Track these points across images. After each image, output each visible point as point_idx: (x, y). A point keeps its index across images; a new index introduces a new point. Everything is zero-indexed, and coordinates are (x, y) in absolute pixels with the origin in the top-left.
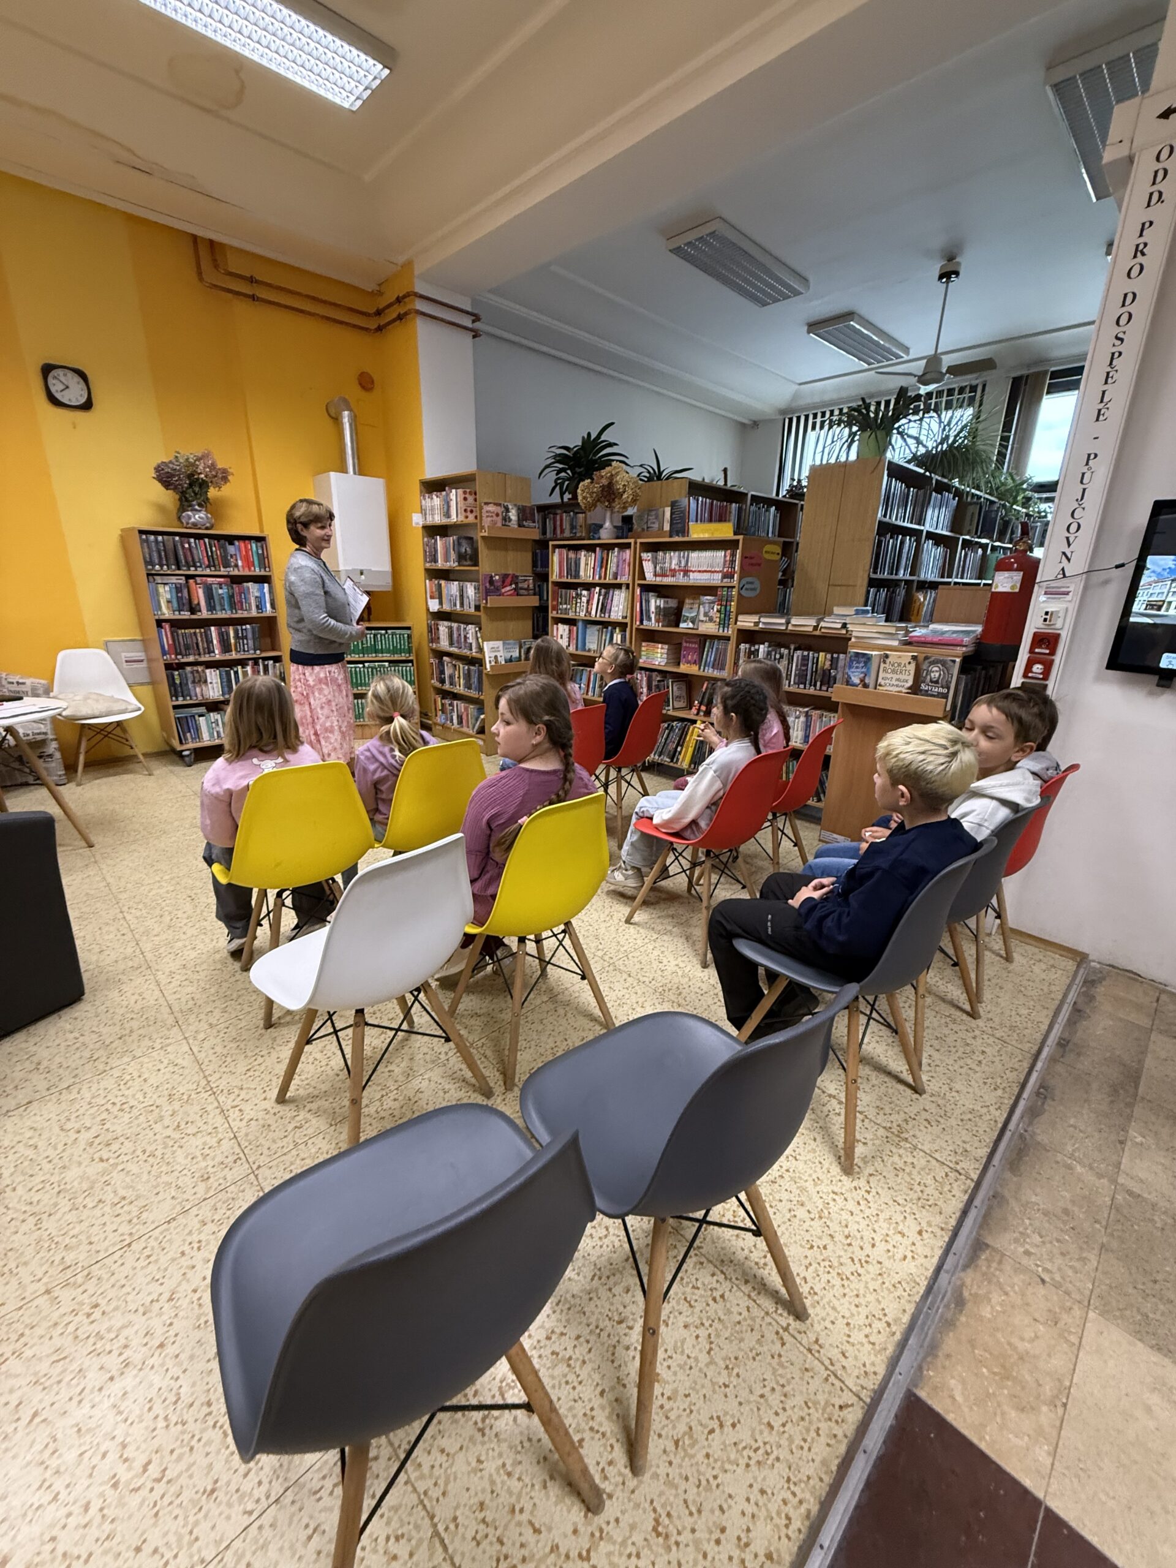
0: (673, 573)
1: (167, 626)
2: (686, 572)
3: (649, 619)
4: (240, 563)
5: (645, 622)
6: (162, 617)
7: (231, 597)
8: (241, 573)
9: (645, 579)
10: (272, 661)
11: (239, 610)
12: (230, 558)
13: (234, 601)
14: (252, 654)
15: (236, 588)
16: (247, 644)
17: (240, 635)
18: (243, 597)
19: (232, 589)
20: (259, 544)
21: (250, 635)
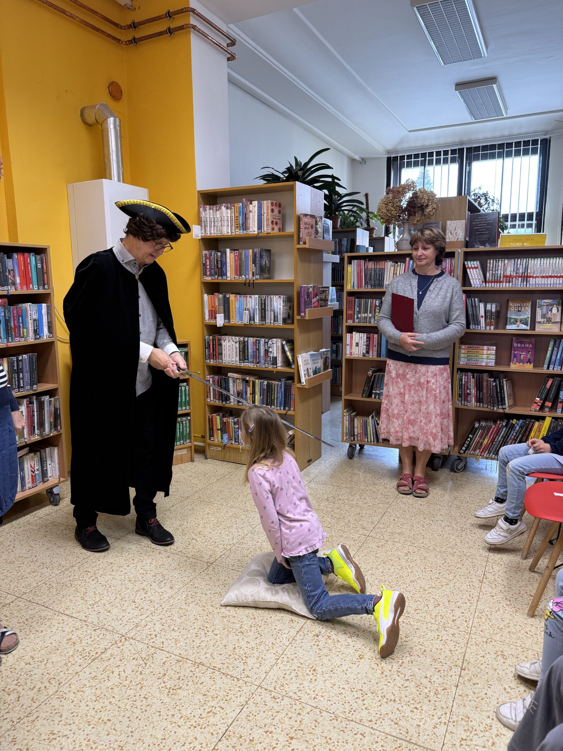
0: (509, 278)
2: (525, 277)
3: (478, 323)
4: (18, 280)
5: (472, 327)
7: (8, 321)
8: (20, 292)
9: (470, 285)
10: (48, 397)
11: (16, 337)
12: (7, 274)
13: (11, 326)
14: (28, 390)
15: (13, 310)
16: (23, 379)
17: (15, 368)
18: (21, 321)
19: (9, 311)
20: (38, 257)
21: (26, 367)
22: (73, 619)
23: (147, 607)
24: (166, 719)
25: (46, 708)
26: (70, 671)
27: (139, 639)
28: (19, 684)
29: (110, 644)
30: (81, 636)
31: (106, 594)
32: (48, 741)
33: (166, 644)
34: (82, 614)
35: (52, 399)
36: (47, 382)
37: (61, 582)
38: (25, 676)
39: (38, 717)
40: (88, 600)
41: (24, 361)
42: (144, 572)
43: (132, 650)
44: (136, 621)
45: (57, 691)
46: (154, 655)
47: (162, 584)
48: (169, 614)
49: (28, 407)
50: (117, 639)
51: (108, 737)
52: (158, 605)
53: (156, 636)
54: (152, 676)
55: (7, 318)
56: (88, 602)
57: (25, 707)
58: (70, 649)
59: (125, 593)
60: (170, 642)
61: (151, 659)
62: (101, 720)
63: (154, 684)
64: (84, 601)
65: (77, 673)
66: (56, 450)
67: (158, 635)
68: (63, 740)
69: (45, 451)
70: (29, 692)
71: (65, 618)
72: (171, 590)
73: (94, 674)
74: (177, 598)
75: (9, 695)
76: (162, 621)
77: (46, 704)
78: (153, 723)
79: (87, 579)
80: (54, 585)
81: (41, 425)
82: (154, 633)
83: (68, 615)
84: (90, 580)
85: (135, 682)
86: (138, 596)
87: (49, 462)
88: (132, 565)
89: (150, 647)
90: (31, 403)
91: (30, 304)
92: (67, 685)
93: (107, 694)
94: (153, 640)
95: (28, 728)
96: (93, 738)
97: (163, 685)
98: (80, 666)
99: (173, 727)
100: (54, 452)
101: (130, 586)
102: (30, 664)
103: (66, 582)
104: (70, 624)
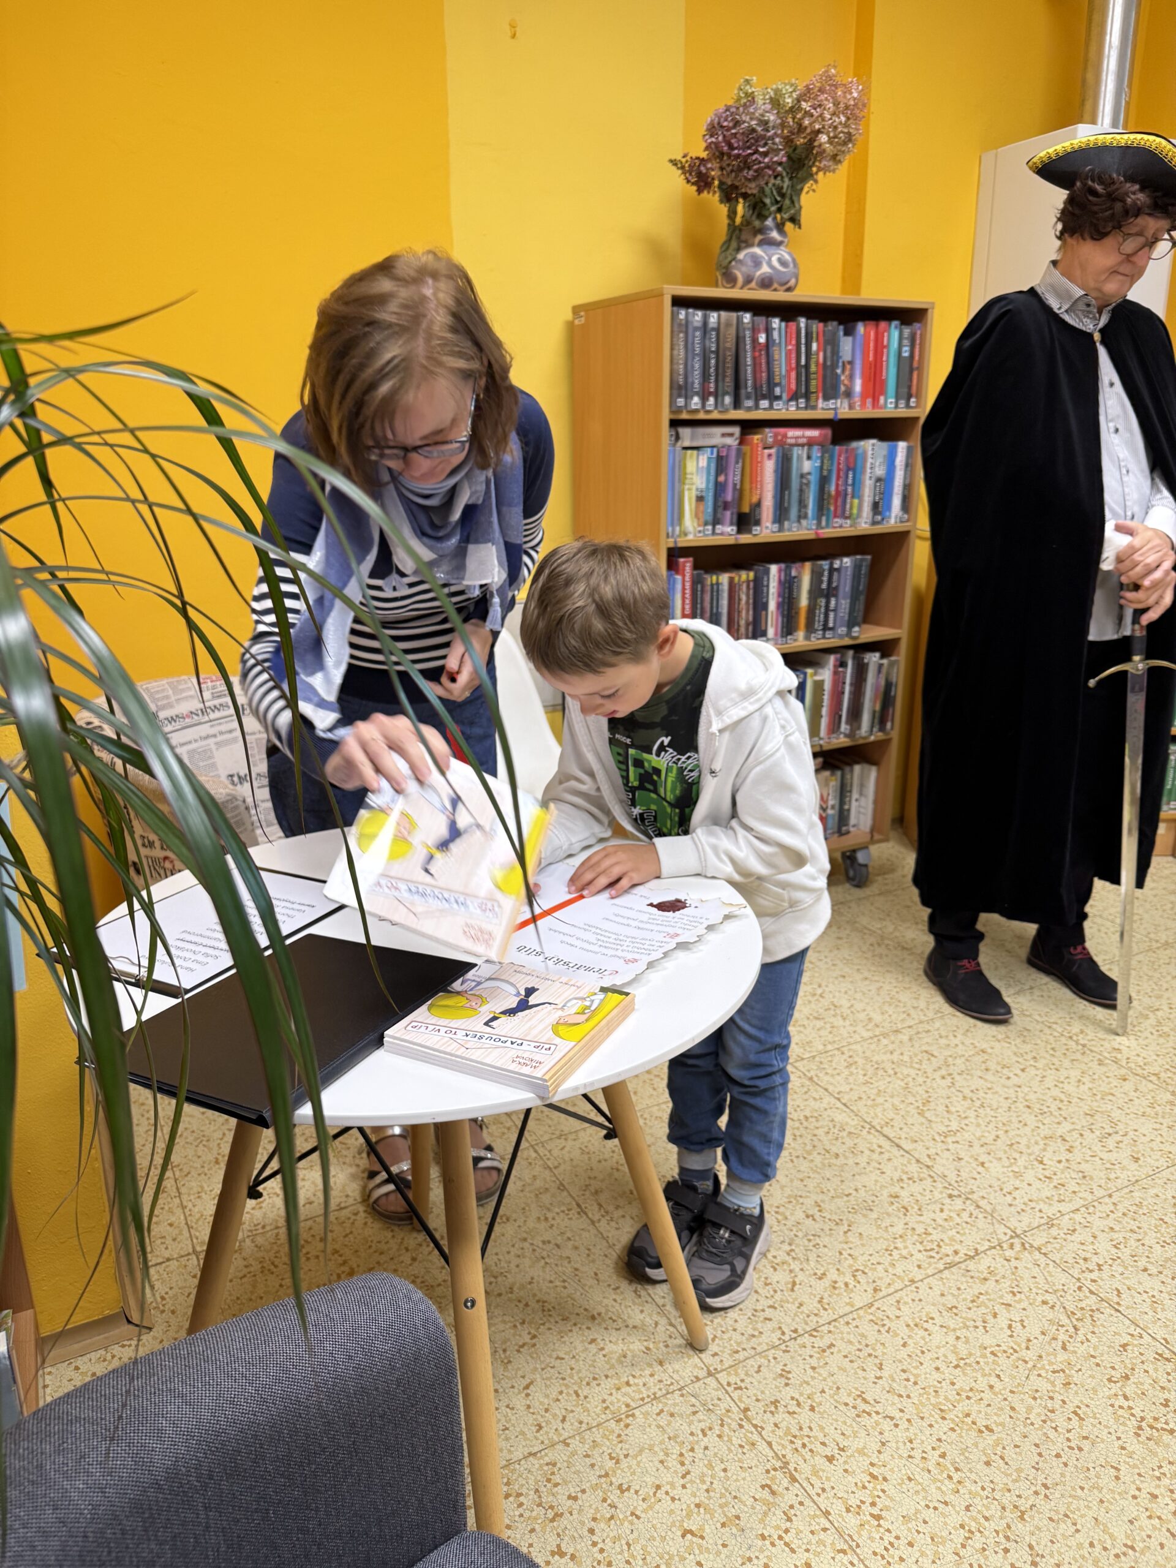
1: (687, 564)
4: (858, 387)
6: (683, 542)
7: (824, 481)
8: (857, 413)
10: (878, 655)
11: (835, 516)
12: (839, 371)
13: (829, 492)
14: (841, 637)
15: (840, 456)
16: (835, 610)
17: (824, 586)
18: (850, 481)
19: (831, 458)
20: (907, 331)
21: (845, 586)
22: (902, 1152)
23: (1072, 1186)
24: (1135, 1497)
25: (849, 1333)
26: (899, 1271)
27: (1056, 1257)
28: (793, 1254)
29: (987, 1245)
30: (919, 1197)
31: (973, 1120)
32: (854, 1412)
33: (1126, 1300)
34: (919, 1146)
35: (885, 661)
36: (878, 623)
37: (874, 1059)
38: (806, 1243)
39: (832, 1345)
40: (933, 1118)
41: (843, 572)
42: (1063, 1097)
43: (1040, 1280)
44: (1050, 1211)
45: (871, 1305)
46: (1097, 1315)
47: (1111, 1143)
48: (1133, 1225)
49: (835, 673)
50: (1005, 1238)
51: (987, 1470)
52: (1101, 1193)
53: (1100, 1270)
54: (1095, 1368)
55: (825, 473)
56: (934, 1125)
57: (804, 1308)
58: (896, 1220)
59: (1018, 1132)
60: (1138, 1299)
61: (1088, 1321)
62: (969, 1420)
63: (1099, 1389)
64: (923, 1120)
65: (912, 1281)
66: (873, 773)
67: (1104, 1267)
68: (887, 1425)
69: (852, 771)
70: (813, 1280)
71: (886, 1144)
72: (1134, 1166)
73: (950, 1301)
74: (1152, 1192)
75: (775, 1270)
76: (1115, 1236)
77: (848, 1323)
78: (1100, 1490)
79: (930, 1071)
80: (861, 1061)
81: (855, 714)
82: (1095, 1259)
83: (889, 1139)
84: (937, 1075)
85: (1051, 1363)
86: (1050, 1149)
87: (855, 795)
88: (1033, 1072)
89: (1084, 1288)
90: (843, 664)
91: (874, 441)
92: (892, 1300)
93: (981, 1360)
94: (1093, 1276)
95: (814, 1362)
96: (953, 1453)
97: (1126, 1404)
98: (919, 1267)
99: (1154, 1528)
100: (868, 777)
101: (1031, 1120)
102: (814, 1220)
103: (883, 1062)
104: (895, 1160)
